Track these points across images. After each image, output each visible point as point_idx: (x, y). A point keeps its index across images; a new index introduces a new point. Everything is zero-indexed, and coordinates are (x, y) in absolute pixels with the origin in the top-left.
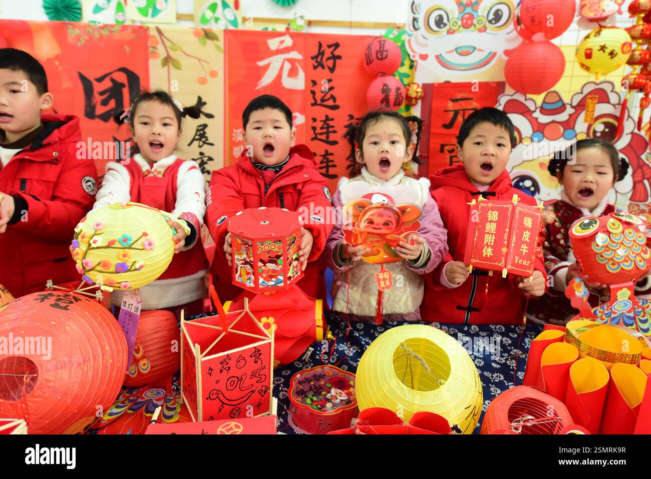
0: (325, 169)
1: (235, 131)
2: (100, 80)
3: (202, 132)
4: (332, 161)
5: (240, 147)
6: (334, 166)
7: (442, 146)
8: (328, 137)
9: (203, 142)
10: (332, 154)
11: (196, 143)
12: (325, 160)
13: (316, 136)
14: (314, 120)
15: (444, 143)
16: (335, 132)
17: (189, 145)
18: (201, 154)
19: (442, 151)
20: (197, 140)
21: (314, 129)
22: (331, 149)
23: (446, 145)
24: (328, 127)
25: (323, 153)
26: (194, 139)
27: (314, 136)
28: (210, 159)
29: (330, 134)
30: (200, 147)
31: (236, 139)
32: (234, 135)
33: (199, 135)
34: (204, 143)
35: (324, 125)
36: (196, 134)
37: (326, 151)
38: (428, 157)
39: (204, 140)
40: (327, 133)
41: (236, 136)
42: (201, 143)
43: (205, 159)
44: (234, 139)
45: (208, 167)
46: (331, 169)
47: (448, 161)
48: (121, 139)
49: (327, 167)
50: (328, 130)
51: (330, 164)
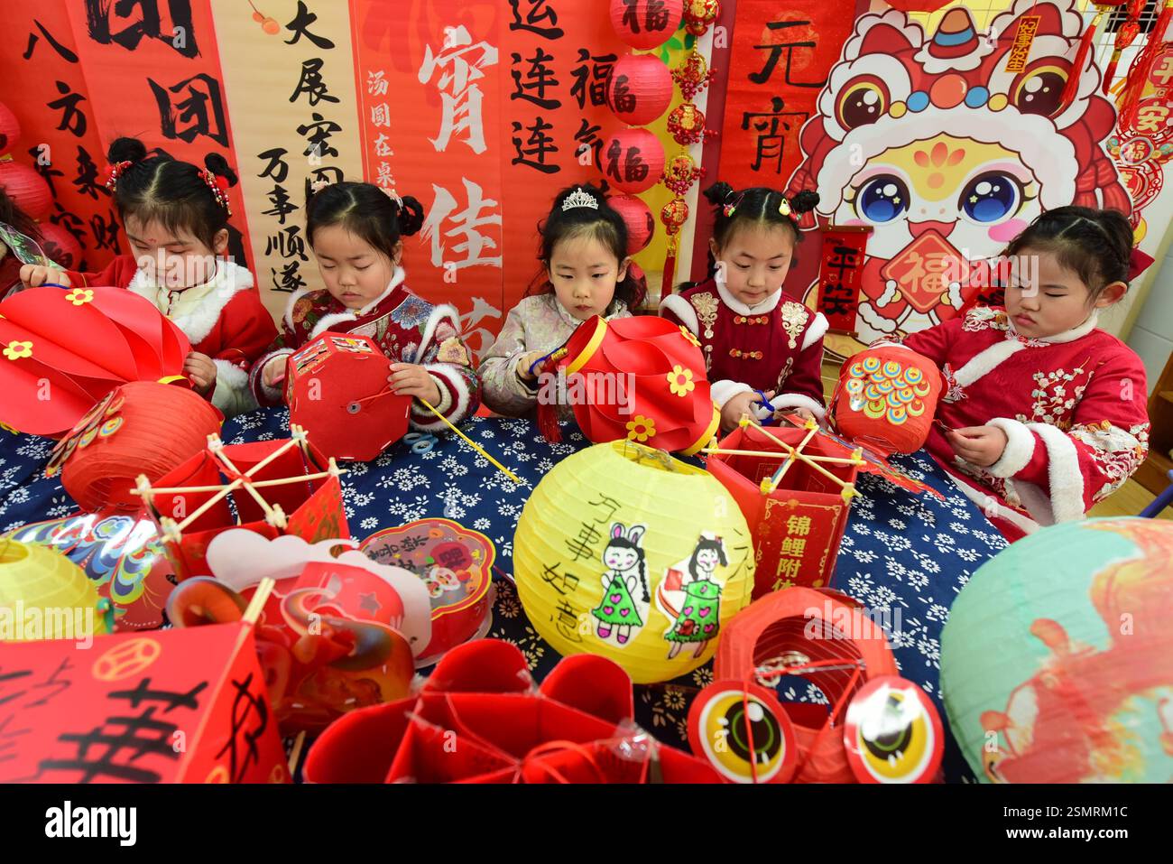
0: (537, 155)
1: (372, 75)
3: (313, 75)
4: (550, 140)
5: (383, 107)
6: (554, 149)
7: (747, 116)
8: (541, 92)
9: (316, 93)
10: (549, 126)
11: (304, 96)
12: (537, 138)
13: (521, 90)
14: (517, 58)
15: (750, 112)
16: (555, 83)
17: (293, 99)
18: (317, 116)
19: (746, 126)
20: (305, 90)
21: (516, 75)
22: (548, 116)
23: (754, 115)
24: (543, 72)
25: (533, 123)
26: (299, 89)
27: (516, 90)
28: (335, 127)
29: (546, 88)
30: (313, 103)
31: (374, 91)
32: (370, 82)
33: (307, 81)
34: (320, 96)
35: (534, 68)
36: (303, 79)
37: (539, 120)
38: (721, 136)
39: (318, 90)
40: (541, 84)
41: (374, 85)
42: (314, 97)
43: (325, 127)
44: (370, 91)
45: (331, 142)
46: (547, 154)
47: (756, 144)
48: (165, 84)
49: (541, 150)
50: (542, 79)
51: (547, 145)
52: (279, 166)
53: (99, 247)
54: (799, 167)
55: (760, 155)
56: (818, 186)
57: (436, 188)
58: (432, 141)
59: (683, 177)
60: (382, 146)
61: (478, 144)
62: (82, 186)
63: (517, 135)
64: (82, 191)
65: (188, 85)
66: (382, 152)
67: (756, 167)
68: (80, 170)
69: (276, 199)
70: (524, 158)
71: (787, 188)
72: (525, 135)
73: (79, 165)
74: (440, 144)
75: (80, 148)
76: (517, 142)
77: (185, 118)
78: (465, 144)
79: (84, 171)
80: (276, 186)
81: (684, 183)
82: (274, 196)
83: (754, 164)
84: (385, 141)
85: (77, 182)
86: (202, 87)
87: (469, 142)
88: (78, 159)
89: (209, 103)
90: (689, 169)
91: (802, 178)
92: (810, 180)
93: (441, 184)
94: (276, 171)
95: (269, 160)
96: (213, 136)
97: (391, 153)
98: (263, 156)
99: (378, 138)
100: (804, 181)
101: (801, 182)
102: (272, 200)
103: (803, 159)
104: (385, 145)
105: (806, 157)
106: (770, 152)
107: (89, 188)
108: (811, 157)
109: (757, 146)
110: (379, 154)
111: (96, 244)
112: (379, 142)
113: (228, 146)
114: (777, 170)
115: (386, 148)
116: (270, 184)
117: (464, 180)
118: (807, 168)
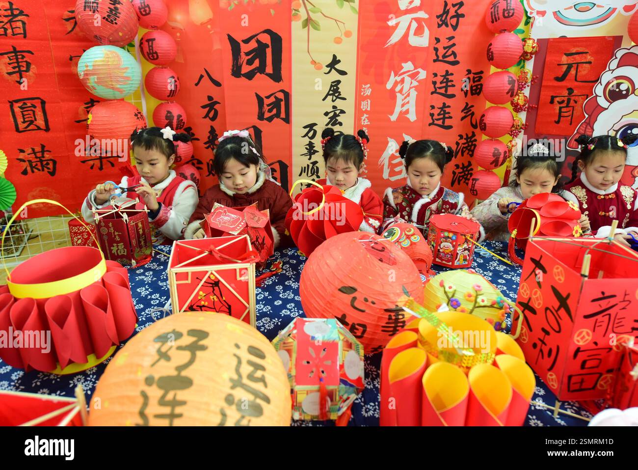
0: (442, 120)
1: (364, 86)
2: (247, 41)
3: (335, 88)
4: (449, 113)
5: (367, 101)
6: (451, 118)
7: (553, 98)
8: (446, 91)
9: (335, 96)
10: (449, 107)
11: (330, 98)
12: (442, 112)
13: (436, 90)
14: (435, 75)
15: (554, 95)
16: (453, 86)
17: (324, 100)
18: (334, 107)
19: (552, 102)
20: (331, 95)
21: (434, 83)
22: (448, 102)
23: (556, 97)
24: (448, 81)
25: (441, 106)
26: (328, 94)
27: (434, 90)
28: (342, 112)
29: (449, 88)
30: (333, 101)
31: (364, 94)
32: (363, 90)
33: (332, 91)
34: (337, 97)
35: (444, 79)
36: (330, 90)
37: (444, 104)
38: (538, 108)
39: (336, 95)
40: (446, 87)
41: (365, 91)
42: (334, 98)
43: (338, 112)
44: (362, 94)
45: (339, 119)
46: (446, 120)
47: (557, 111)
48: (263, 95)
49: (444, 119)
50: (447, 84)
51: (447, 116)
52: (312, 132)
53: (208, 175)
54: (583, 121)
55: (560, 116)
56: (594, 130)
57: (389, 139)
58: (390, 116)
59: (517, 128)
60: (364, 120)
61: (412, 117)
62: (208, 145)
63: (432, 112)
64: (207, 148)
65: (274, 95)
66: (364, 123)
67: (558, 122)
68: (209, 137)
69: (308, 148)
70: (435, 123)
71: (576, 132)
72: (436, 111)
73: (209, 135)
74: (393, 118)
75: (212, 127)
76: (432, 115)
77: (270, 111)
78: (406, 117)
79: (211, 138)
80: (310, 142)
81: (517, 131)
82: (308, 147)
83: (557, 121)
84: (366, 117)
85: (205, 143)
86: (281, 96)
87: (408, 116)
88: (209, 132)
89: (283, 104)
90: (520, 124)
91: (585, 127)
92: (589, 127)
93: (392, 137)
94: (310, 134)
95: (308, 129)
96: (282, 119)
97: (369, 123)
98: (305, 127)
99: (363, 116)
100: (586, 128)
101: (584, 129)
102: (306, 148)
103: (585, 117)
104: (366, 119)
105: (587, 116)
106: (566, 114)
107: (212, 146)
108: (590, 116)
109: (558, 112)
110: (362, 123)
111: (208, 174)
112: (363, 118)
113: (289, 123)
114: (570, 123)
115: (367, 121)
116: (307, 140)
117: (404, 135)
118: (588, 121)
